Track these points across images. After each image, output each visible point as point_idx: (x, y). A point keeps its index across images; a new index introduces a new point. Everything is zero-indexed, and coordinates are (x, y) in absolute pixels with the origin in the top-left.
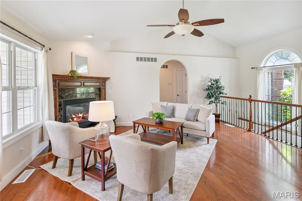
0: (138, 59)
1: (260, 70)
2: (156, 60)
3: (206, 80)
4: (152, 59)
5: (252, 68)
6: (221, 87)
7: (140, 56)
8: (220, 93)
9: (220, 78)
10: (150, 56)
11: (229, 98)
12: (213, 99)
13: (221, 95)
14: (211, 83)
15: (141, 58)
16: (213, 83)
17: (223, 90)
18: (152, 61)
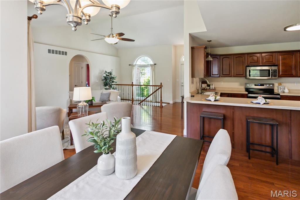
0: (49, 51)
1: (134, 66)
2: (66, 54)
3: (102, 72)
4: (63, 52)
5: (129, 65)
6: (113, 78)
7: (52, 48)
8: (113, 82)
9: (112, 71)
10: (62, 50)
11: (118, 85)
12: (107, 87)
13: (113, 83)
14: (106, 75)
15: (53, 51)
16: (108, 74)
17: (115, 79)
18: (63, 54)
